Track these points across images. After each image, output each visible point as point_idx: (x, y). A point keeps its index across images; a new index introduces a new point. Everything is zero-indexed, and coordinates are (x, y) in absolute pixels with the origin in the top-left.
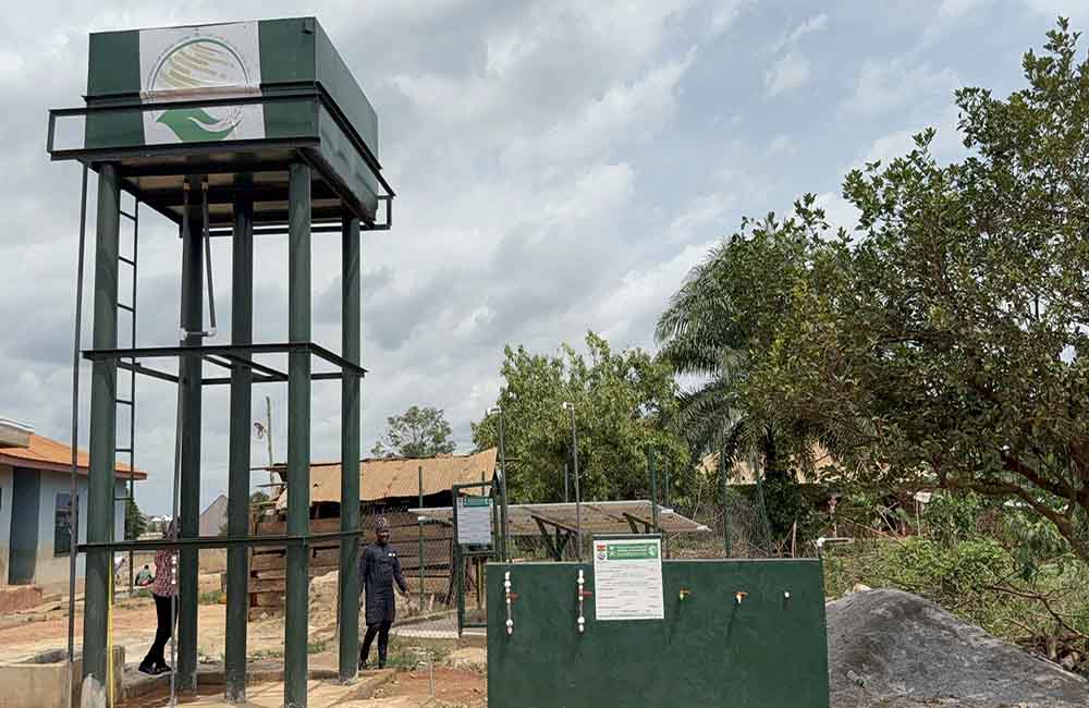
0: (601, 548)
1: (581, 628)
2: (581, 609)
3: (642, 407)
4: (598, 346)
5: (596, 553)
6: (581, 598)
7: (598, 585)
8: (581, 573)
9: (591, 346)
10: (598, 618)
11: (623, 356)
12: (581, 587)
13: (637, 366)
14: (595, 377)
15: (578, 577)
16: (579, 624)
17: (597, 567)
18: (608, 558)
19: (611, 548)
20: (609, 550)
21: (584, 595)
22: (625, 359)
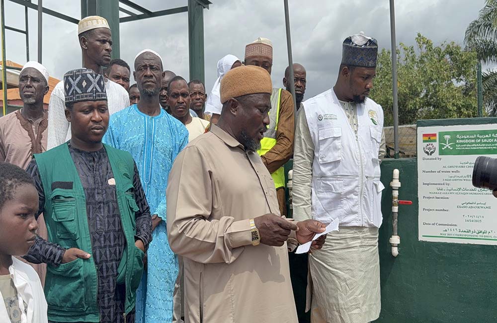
0: (429, 137)
1: (395, 251)
2: (395, 224)
3: (454, 80)
4: (424, 43)
5: (421, 145)
6: (396, 209)
7: (422, 191)
8: (396, 172)
9: (419, 43)
10: (421, 238)
11: (441, 47)
12: (396, 193)
13: (451, 53)
14: (422, 61)
15: (392, 179)
16: (392, 245)
17: (422, 164)
18: (442, 153)
19: (447, 137)
20: (442, 140)
21: (399, 205)
22: (443, 49)
